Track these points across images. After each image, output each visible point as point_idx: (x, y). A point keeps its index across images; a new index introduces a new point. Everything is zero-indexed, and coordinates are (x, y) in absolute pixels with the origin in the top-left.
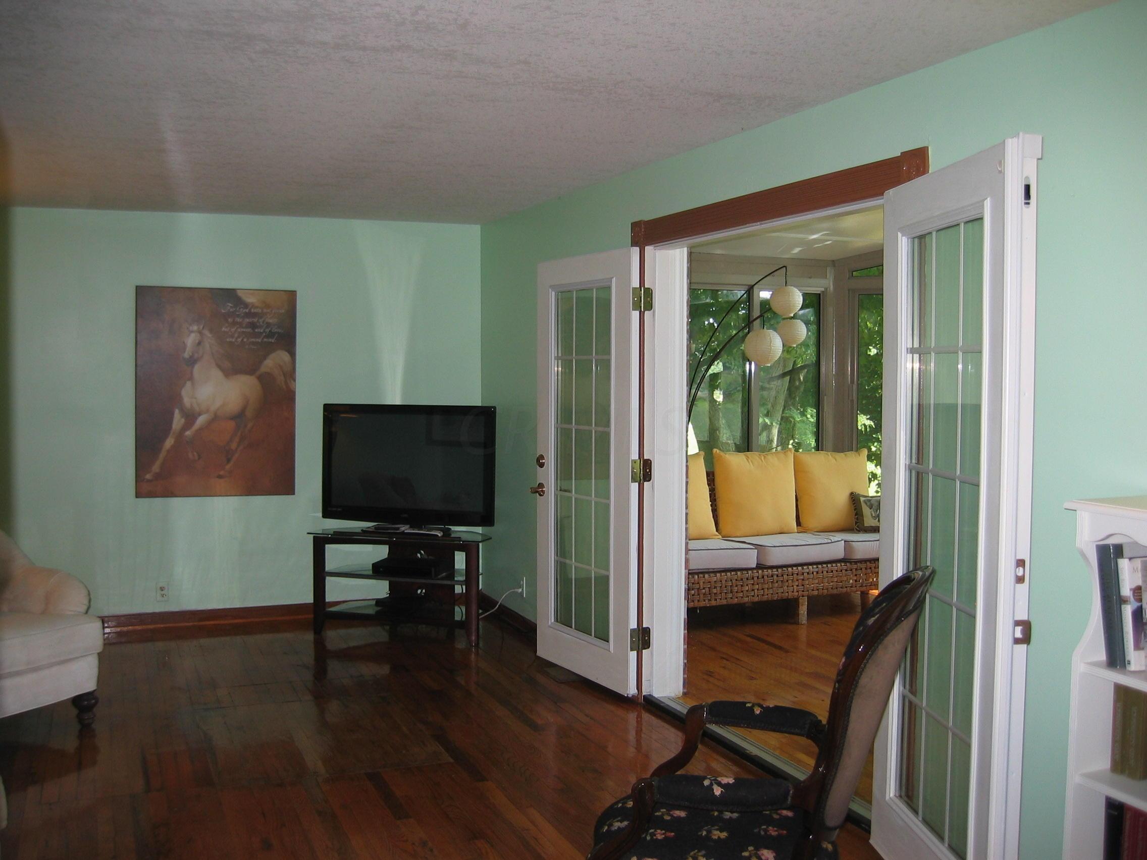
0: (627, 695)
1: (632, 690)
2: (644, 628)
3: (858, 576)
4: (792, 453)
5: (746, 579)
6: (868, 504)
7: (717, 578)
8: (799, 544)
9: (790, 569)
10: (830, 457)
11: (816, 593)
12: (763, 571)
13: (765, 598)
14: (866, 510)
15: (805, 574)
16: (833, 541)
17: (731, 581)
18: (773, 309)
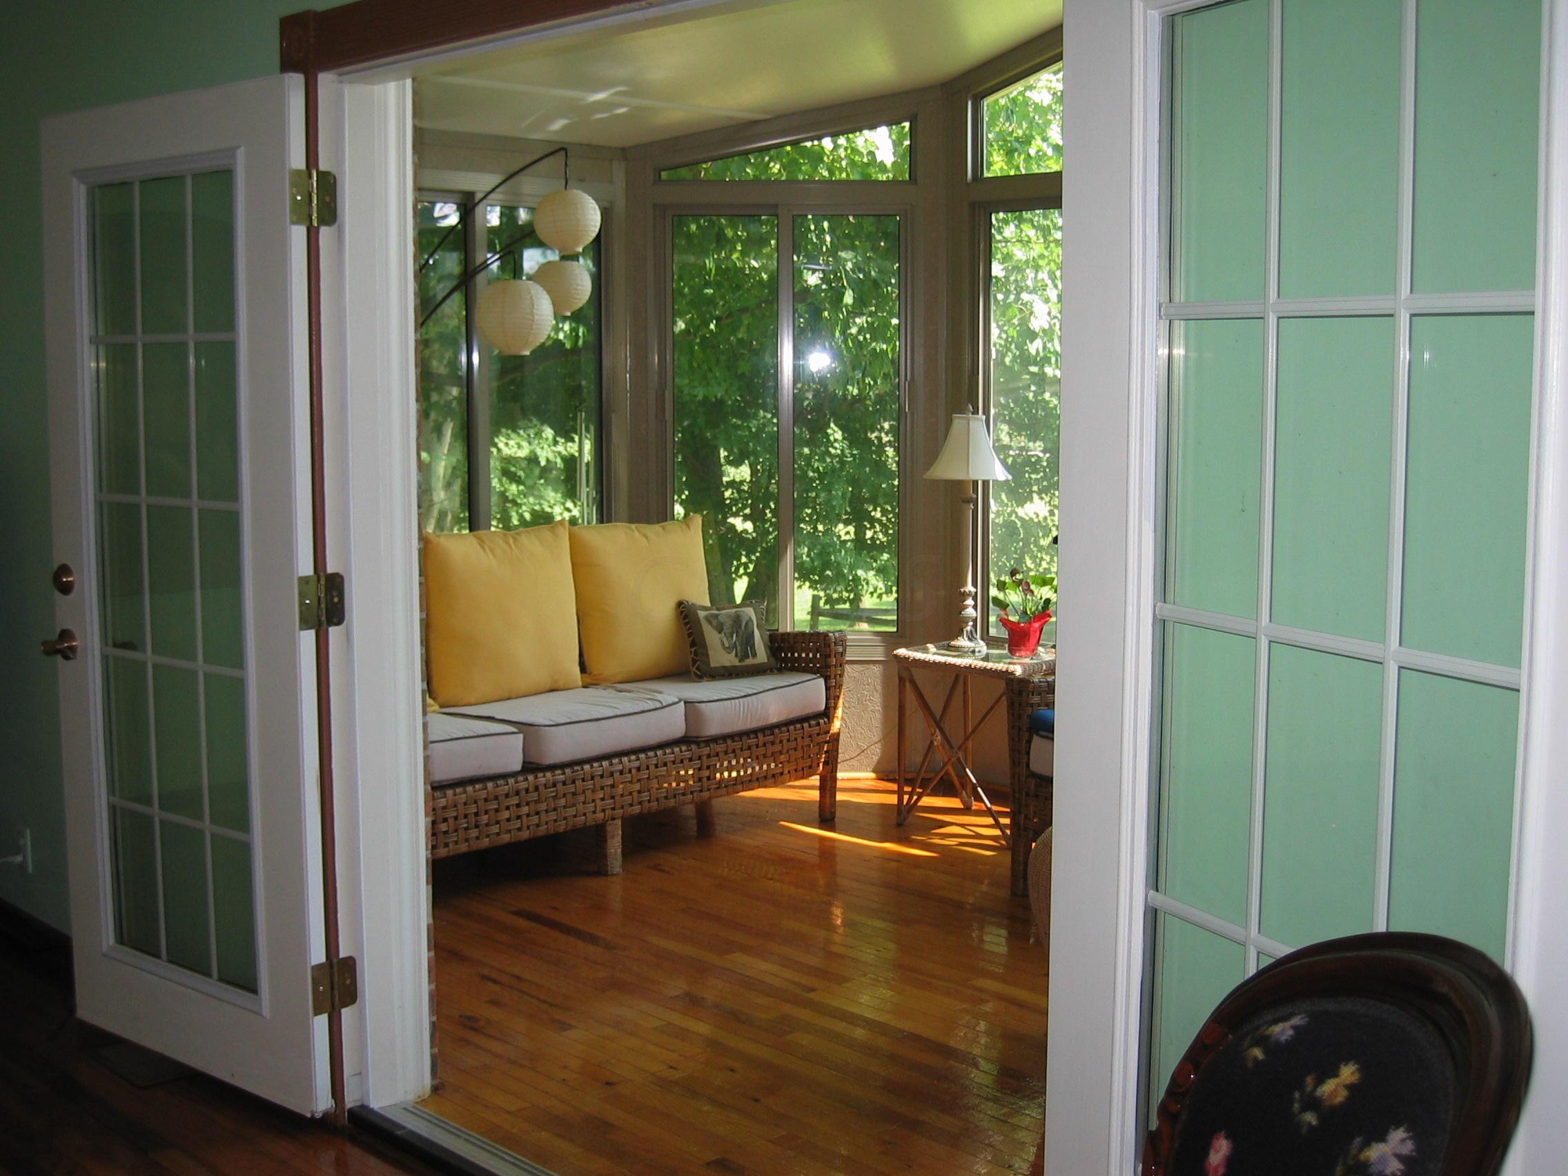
0: (312, 1112)
1: (323, 1102)
2: (344, 959)
3: (712, 768)
4: (564, 528)
5: (504, 796)
6: (715, 622)
7: (447, 801)
8: (603, 716)
9: (587, 767)
10: (637, 533)
11: (636, 809)
12: (536, 778)
13: (543, 830)
14: (713, 638)
15: (617, 775)
16: (664, 704)
17: (476, 802)
18: (537, 232)
